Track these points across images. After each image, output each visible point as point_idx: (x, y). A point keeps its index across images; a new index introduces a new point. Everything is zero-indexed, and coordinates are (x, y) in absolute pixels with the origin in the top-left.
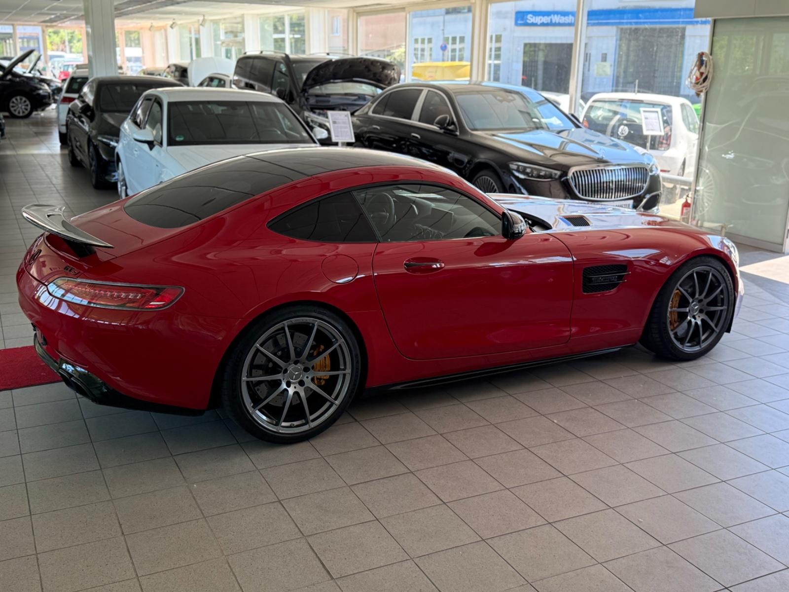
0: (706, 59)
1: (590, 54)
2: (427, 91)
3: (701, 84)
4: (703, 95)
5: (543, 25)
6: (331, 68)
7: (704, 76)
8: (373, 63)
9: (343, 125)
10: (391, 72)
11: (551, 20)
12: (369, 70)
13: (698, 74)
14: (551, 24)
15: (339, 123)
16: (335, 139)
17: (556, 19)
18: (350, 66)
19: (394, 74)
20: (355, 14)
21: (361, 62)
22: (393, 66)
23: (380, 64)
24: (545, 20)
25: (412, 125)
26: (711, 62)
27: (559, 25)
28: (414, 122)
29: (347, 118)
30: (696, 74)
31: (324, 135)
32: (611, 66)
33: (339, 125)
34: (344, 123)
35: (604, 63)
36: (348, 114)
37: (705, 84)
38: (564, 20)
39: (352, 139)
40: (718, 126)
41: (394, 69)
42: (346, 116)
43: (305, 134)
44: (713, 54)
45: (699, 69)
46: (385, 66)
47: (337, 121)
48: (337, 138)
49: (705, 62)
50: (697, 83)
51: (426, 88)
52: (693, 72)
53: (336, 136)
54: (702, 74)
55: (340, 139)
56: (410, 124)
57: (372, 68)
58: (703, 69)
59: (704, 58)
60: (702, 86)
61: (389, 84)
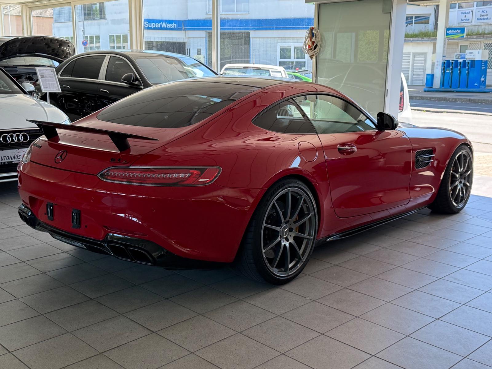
0: (316, 32)
1: (189, 49)
2: (109, 56)
3: (313, 50)
4: (314, 57)
5: (155, 29)
6: (18, 44)
7: (315, 45)
8: (53, 40)
9: (49, 79)
10: (67, 48)
11: (161, 25)
12: (49, 47)
13: (310, 43)
14: (161, 29)
15: (46, 77)
16: (44, 90)
17: (164, 25)
18: (33, 43)
19: (69, 50)
20: (28, 9)
21: (42, 39)
22: (68, 43)
23: (58, 42)
24: (157, 25)
25: (100, 82)
26: (319, 34)
27: (166, 29)
28: (101, 80)
29: (52, 73)
30: (308, 44)
31: (32, 88)
32: (204, 57)
33: (47, 79)
34: (50, 77)
35: (200, 56)
36: (53, 70)
37: (316, 50)
38: (169, 26)
39: (59, 90)
40: (327, 79)
41: (69, 46)
42: (52, 71)
43: (16, 87)
44: (319, 28)
45: (311, 40)
46: (61, 43)
47: (44, 75)
48: (46, 89)
49: (315, 34)
50: (311, 50)
51: (108, 54)
52: (307, 42)
53: (45, 88)
54: (313, 43)
55: (48, 90)
56: (98, 82)
57: (51, 45)
58: (314, 39)
59: (314, 32)
60: (314, 51)
61: (66, 57)
